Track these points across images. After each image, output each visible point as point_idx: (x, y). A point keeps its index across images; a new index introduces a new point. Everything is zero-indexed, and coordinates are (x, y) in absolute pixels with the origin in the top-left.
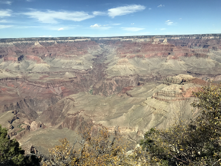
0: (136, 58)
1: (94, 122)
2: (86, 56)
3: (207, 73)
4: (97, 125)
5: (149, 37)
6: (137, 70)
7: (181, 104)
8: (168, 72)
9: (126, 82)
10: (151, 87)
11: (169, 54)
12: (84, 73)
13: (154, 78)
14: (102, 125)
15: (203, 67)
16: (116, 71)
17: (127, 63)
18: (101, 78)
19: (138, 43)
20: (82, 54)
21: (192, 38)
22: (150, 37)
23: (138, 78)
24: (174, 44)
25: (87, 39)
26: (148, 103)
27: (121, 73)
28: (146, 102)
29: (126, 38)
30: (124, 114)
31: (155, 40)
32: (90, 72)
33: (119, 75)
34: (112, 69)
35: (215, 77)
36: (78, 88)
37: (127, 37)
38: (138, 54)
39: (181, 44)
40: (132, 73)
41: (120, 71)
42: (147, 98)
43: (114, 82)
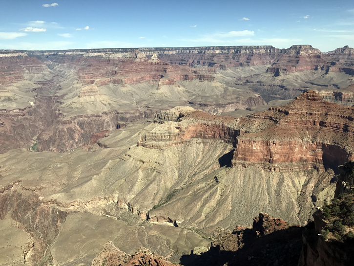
0: (111, 85)
1: (41, 198)
2: (19, 84)
3: (214, 103)
4: (47, 203)
5: (130, 51)
6: (114, 104)
7: (179, 149)
8: (162, 105)
9: (98, 125)
10: (136, 129)
11: (162, 76)
12: (18, 115)
13: (142, 114)
14: (55, 200)
15: (209, 94)
16: (77, 108)
17: (97, 93)
18: (52, 121)
19: (114, 60)
20: (11, 81)
21: (193, 52)
22: (132, 50)
23: (116, 116)
24: (168, 62)
25: (20, 54)
26: (132, 155)
27: (88, 111)
28: (128, 153)
29: (92, 52)
30: (95, 176)
31: (139, 56)
32: (29, 113)
33: (85, 114)
34: (71, 104)
35: (224, 107)
36: (7, 143)
37: (94, 51)
38: (114, 78)
39: (178, 62)
40: (106, 110)
41: (85, 106)
42: (131, 147)
43: (76, 126)
